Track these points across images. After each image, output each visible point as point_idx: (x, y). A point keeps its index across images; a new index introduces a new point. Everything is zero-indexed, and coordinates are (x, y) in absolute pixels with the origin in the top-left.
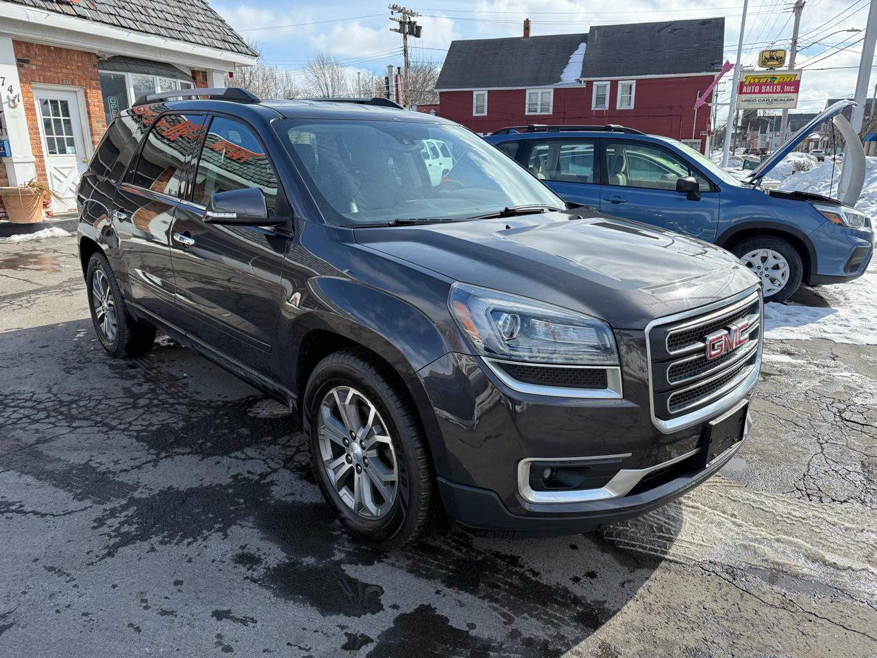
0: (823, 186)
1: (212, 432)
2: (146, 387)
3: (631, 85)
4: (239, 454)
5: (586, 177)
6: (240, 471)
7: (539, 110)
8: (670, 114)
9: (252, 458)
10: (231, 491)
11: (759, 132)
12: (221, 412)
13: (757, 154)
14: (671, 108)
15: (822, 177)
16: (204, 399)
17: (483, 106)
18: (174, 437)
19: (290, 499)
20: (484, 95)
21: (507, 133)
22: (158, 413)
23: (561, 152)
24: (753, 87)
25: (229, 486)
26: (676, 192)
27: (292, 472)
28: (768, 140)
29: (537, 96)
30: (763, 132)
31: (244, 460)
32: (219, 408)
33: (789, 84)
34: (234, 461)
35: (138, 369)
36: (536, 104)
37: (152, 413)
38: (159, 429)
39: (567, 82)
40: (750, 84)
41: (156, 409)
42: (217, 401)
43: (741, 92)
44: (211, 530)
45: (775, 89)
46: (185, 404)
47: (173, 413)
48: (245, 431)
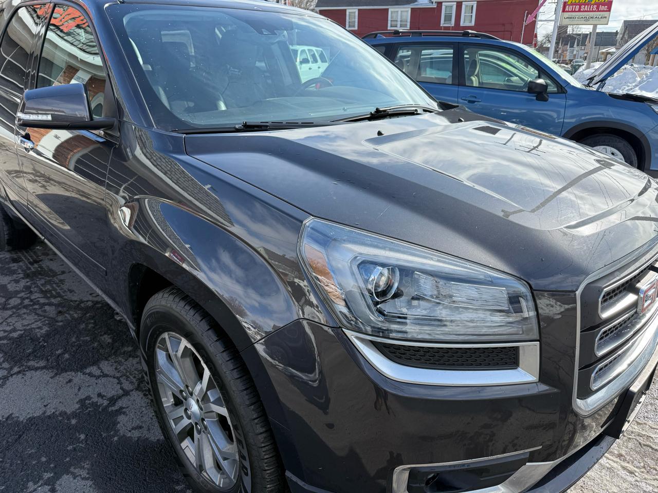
0: (626, 89)
1: (74, 340)
2: (23, 283)
3: (472, 6)
4: (94, 370)
5: (445, 79)
6: (90, 393)
7: (399, 26)
8: (503, 30)
9: (106, 376)
10: (73, 422)
11: (569, 46)
12: (88, 315)
13: (567, 64)
14: (504, 25)
15: (624, 82)
16: (75, 299)
17: (354, 22)
18: (33, 346)
19: (136, 434)
20: (355, 12)
21: (375, 37)
22: (25, 316)
23: (422, 57)
24: (574, 6)
25: (74, 415)
26: (527, 94)
27: (145, 395)
28: (575, 52)
29: (398, 14)
30: (572, 46)
31: (98, 377)
32: (87, 310)
33: (603, 4)
34: (87, 378)
35: (21, 264)
36: (397, 21)
37: (19, 316)
38: (21, 336)
39: (421, 3)
40: (572, 4)
41: (25, 311)
42: (87, 301)
43: (564, 11)
44: (38, 482)
45: (592, 8)
46: (55, 305)
47: (41, 316)
48: (107, 339)
